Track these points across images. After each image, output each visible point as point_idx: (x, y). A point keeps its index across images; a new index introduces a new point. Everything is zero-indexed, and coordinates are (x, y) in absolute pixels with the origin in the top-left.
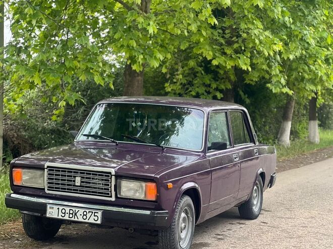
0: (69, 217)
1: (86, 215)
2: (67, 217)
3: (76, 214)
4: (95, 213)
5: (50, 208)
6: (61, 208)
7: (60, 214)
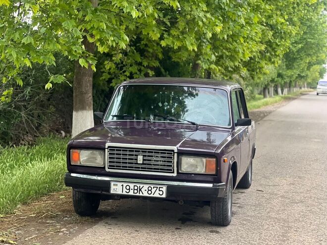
0: (134, 193)
1: (151, 190)
2: (131, 193)
3: (140, 190)
4: (159, 188)
5: (114, 185)
6: (125, 185)
7: (125, 190)
